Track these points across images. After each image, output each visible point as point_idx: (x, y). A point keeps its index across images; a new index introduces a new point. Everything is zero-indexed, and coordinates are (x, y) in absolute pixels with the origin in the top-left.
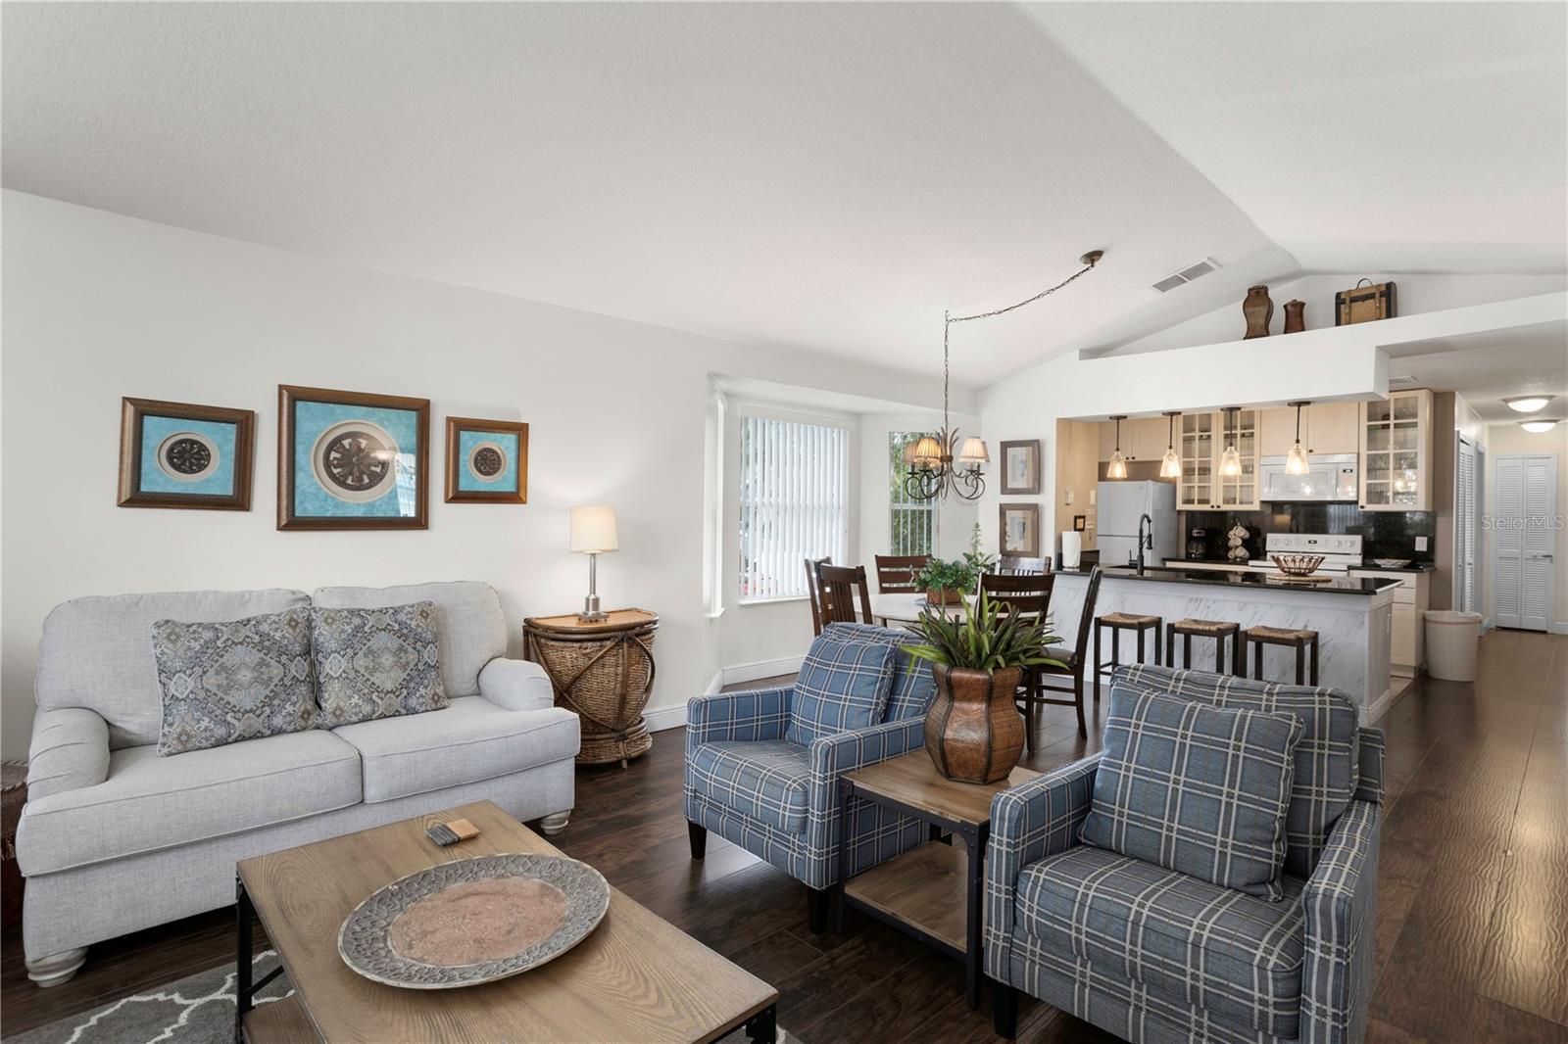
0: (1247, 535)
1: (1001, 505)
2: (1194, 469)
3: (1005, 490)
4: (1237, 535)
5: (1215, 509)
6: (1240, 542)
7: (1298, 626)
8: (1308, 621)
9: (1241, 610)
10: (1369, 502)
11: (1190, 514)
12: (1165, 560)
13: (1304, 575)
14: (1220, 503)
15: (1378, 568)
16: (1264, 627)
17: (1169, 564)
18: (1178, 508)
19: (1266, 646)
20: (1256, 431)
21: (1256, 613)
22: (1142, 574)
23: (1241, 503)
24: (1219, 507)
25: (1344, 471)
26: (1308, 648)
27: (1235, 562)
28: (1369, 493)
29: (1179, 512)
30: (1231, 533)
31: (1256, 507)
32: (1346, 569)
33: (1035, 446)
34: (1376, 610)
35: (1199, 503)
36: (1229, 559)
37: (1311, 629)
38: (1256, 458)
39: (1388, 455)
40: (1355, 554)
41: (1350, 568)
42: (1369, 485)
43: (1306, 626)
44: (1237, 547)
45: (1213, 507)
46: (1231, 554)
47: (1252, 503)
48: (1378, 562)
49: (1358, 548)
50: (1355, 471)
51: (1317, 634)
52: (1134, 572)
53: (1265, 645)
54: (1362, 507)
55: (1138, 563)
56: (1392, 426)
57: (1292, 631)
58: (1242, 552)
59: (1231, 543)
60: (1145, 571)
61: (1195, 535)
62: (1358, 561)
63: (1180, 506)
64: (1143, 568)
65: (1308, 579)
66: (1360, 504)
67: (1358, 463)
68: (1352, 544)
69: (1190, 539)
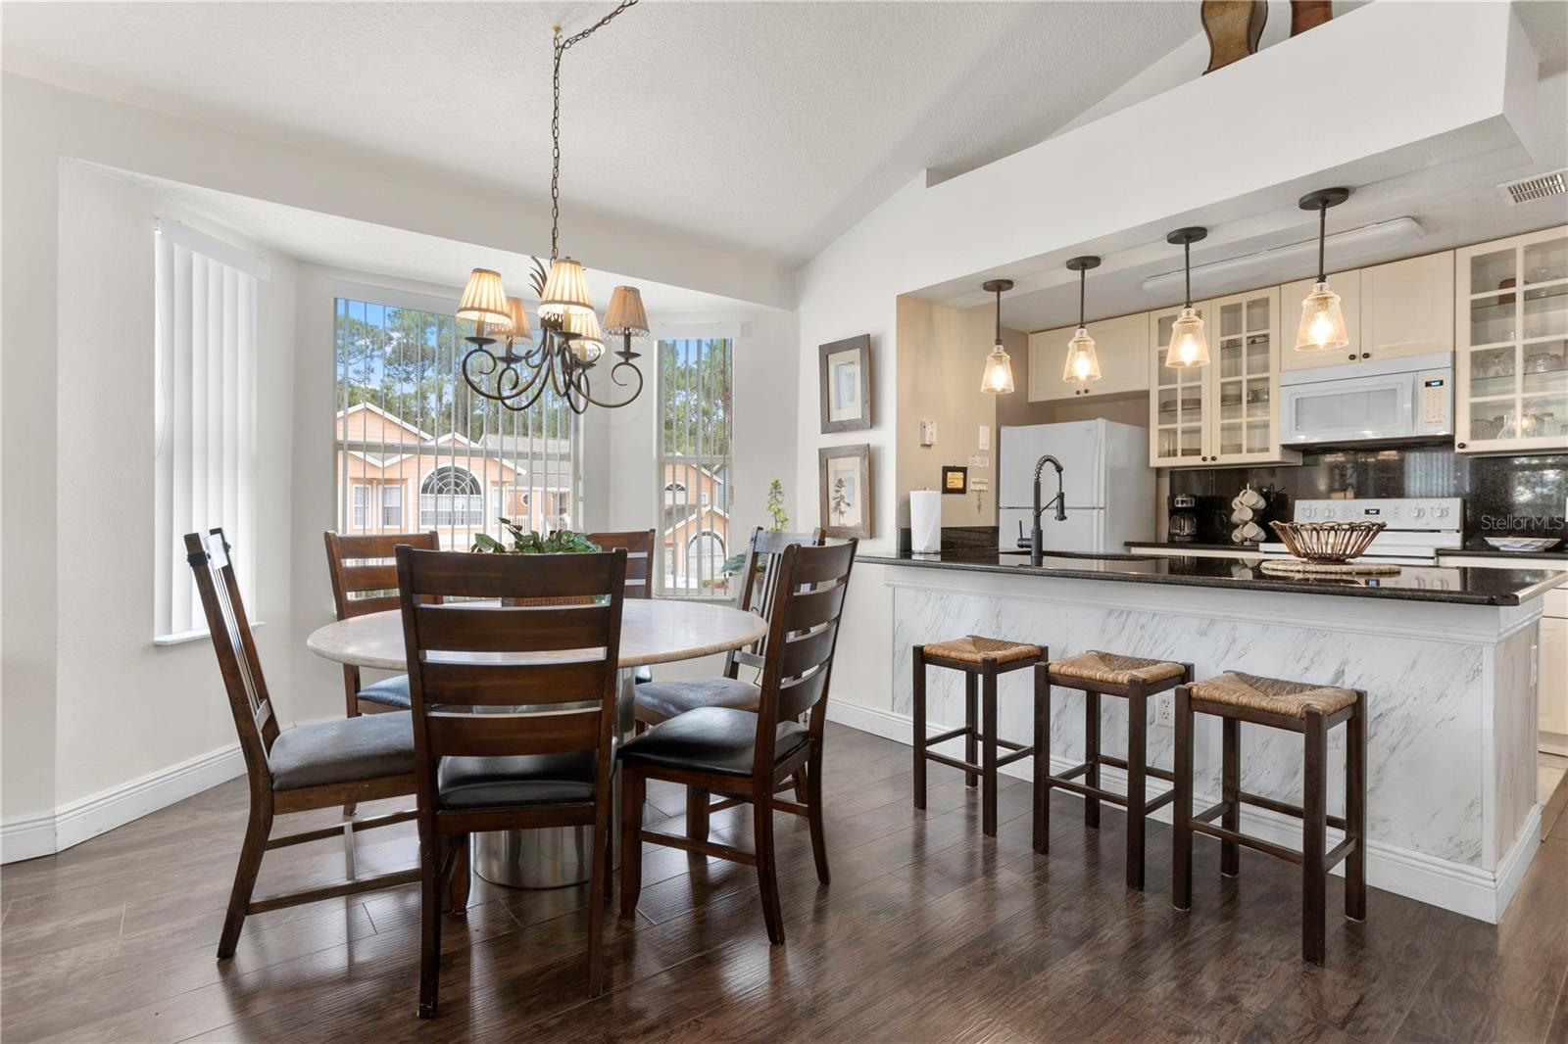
0: (1262, 504)
1: (820, 450)
2: (1176, 402)
3: (829, 426)
4: (1246, 503)
5: (1209, 462)
6: (1249, 514)
7: (1320, 676)
8: (1345, 663)
9: (1203, 633)
10: (1474, 435)
11: (1173, 472)
12: (1129, 544)
13: (1339, 560)
14: (1217, 453)
15: (1495, 552)
16: (1241, 677)
17: (1136, 551)
18: (1152, 465)
19: (1247, 730)
20: (1273, 332)
21: (1234, 640)
22: (1039, 563)
23: (1249, 451)
24: (1214, 459)
25: (1428, 384)
26: (1336, 737)
27: (1241, 547)
28: (1474, 421)
29: (1159, 471)
30: (1236, 501)
31: (1274, 455)
32: (1432, 554)
33: (867, 347)
34: (1508, 640)
35: (1183, 455)
36: (1233, 543)
37: (1351, 682)
38: (1272, 374)
39: (1512, 349)
40: (1448, 531)
41: (1441, 553)
42: (1475, 407)
43: (1340, 673)
44: (1246, 523)
45: (1204, 459)
46: (1237, 536)
47: (1267, 450)
48: (1493, 541)
49: (1454, 520)
50: (1448, 383)
51: (1361, 696)
52: (1027, 560)
53: (1246, 728)
54: (1462, 446)
55: (1033, 543)
56: (1520, 299)
57: (1301, 688)
58: (1252, 531)
59: (1236, 517)
60: (1045, 559)
61: (1180, 505)
62: (1455, 541)
63: (1156, 461)
64: (1041, 554)
65: (1345, 568)
66: (1458, 441)
67: (1454, 368)
68: (1444, 513)
69: (1174, 512)
